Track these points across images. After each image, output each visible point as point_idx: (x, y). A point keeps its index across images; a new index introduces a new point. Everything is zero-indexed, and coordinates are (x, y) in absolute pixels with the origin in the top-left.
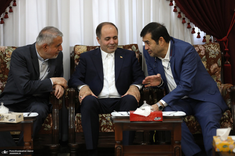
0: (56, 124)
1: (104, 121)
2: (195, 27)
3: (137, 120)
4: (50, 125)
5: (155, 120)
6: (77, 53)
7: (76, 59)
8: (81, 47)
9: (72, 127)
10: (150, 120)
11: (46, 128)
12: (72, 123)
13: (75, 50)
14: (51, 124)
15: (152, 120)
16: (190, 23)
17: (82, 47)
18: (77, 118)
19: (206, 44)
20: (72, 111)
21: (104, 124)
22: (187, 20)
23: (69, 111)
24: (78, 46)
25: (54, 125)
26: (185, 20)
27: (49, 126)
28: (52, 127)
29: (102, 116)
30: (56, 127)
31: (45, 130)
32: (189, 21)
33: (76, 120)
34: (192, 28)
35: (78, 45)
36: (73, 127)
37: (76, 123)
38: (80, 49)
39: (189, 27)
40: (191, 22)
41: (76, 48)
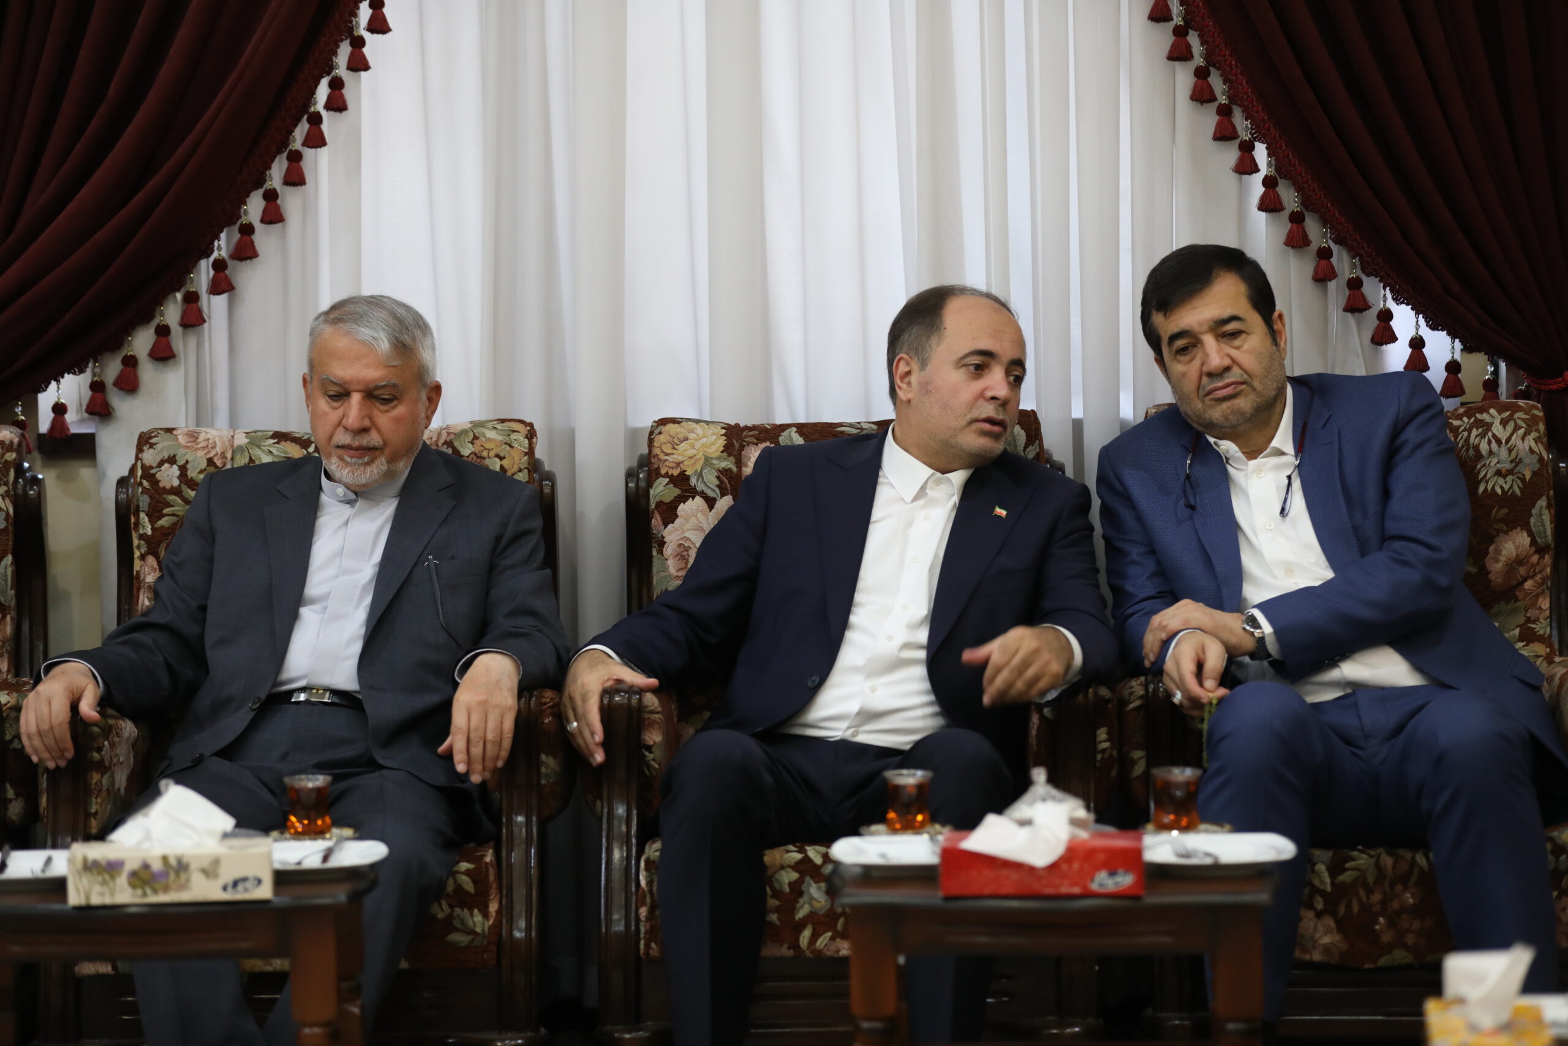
0: (519, 907)
1: (816, 892)
2: (1391, 304)
3: (987, 891)
4: (486, 915)
5: (1094, 887)
6: (663, 471)
7: (660, 504)
8: (692, 431)
9: (620, 927)
10: (1064, 890)
11: (457, 930)
12: (619, 898)
13: (656, 451)
14: (493, 907)
15: (1076, 890)
16: (1363, 277)
17: (699, 429)
18: (647, 869)
19: (1462, 410)
20: (624, 828)
21: (817, 905)
22: (1343, 263)
23: (605, 826)
24: (670, 427)
25: (507, 912)
26: (1334, 260)
27: (478, 918)
28: (497, 927)
29: (799, 856)
30: (522, 924)
31: (454, 945)
32: (1354, 266)
33: (643, 883)
34: (1373, 312)
35: (674, 421)
36: (627, 925)
37: (643, 904)
38: (683, 446)
39: (1356, 305)
40: (1368, 275)
41: (660, 440)
